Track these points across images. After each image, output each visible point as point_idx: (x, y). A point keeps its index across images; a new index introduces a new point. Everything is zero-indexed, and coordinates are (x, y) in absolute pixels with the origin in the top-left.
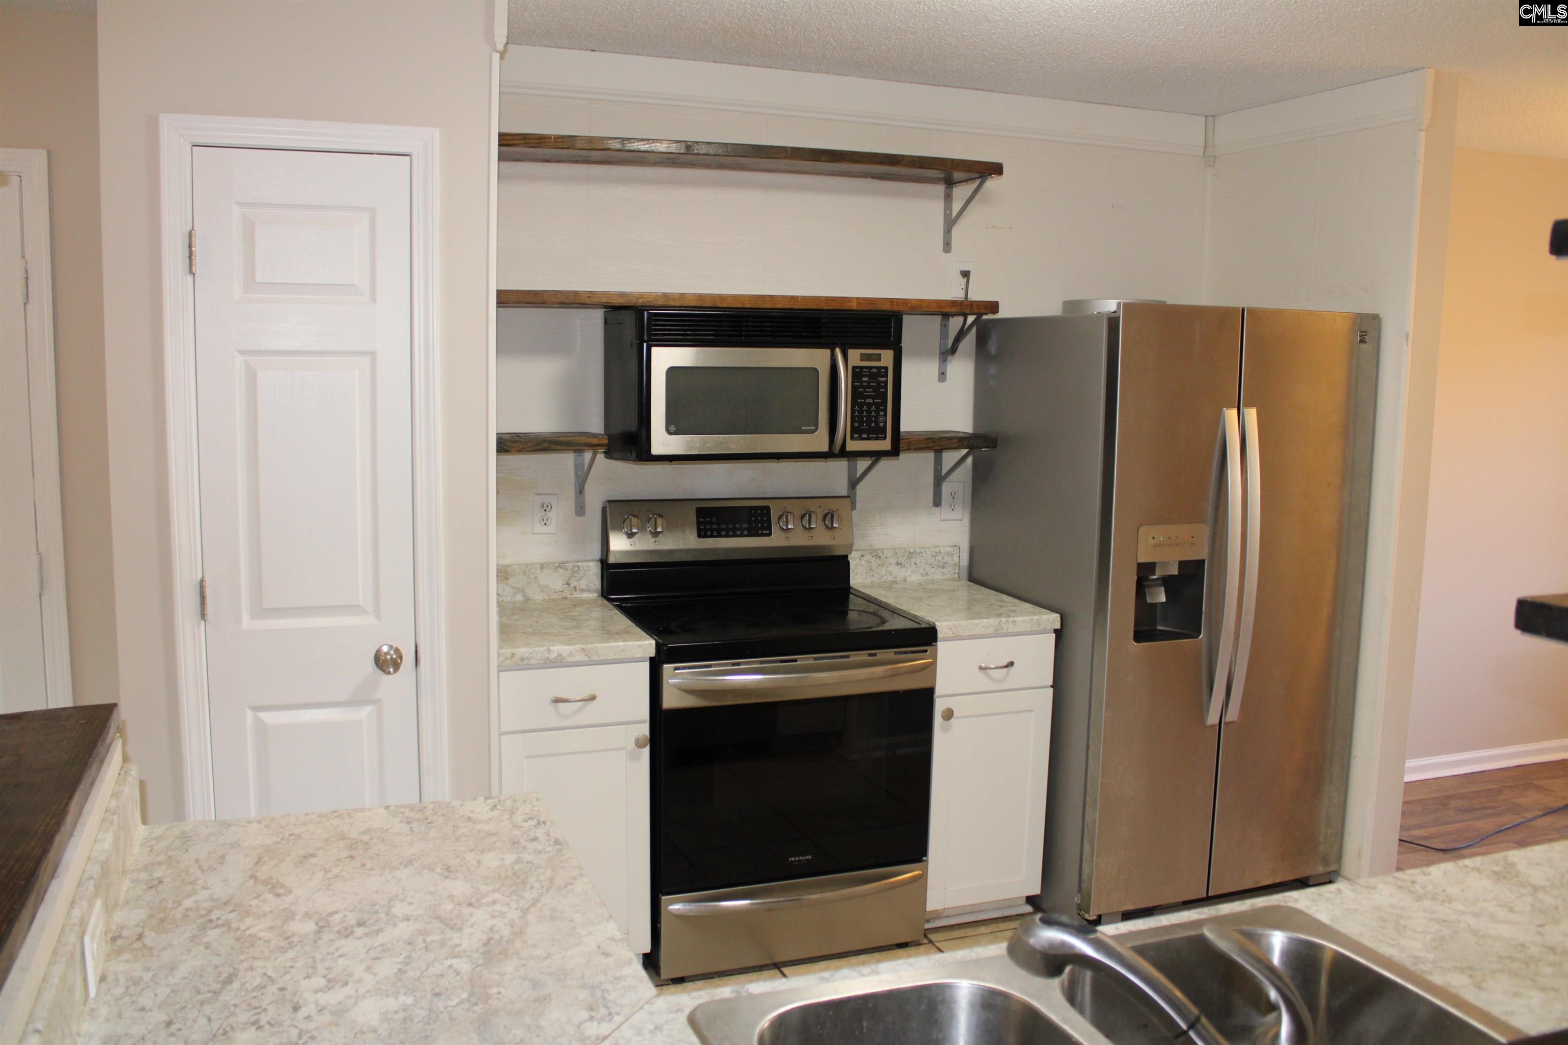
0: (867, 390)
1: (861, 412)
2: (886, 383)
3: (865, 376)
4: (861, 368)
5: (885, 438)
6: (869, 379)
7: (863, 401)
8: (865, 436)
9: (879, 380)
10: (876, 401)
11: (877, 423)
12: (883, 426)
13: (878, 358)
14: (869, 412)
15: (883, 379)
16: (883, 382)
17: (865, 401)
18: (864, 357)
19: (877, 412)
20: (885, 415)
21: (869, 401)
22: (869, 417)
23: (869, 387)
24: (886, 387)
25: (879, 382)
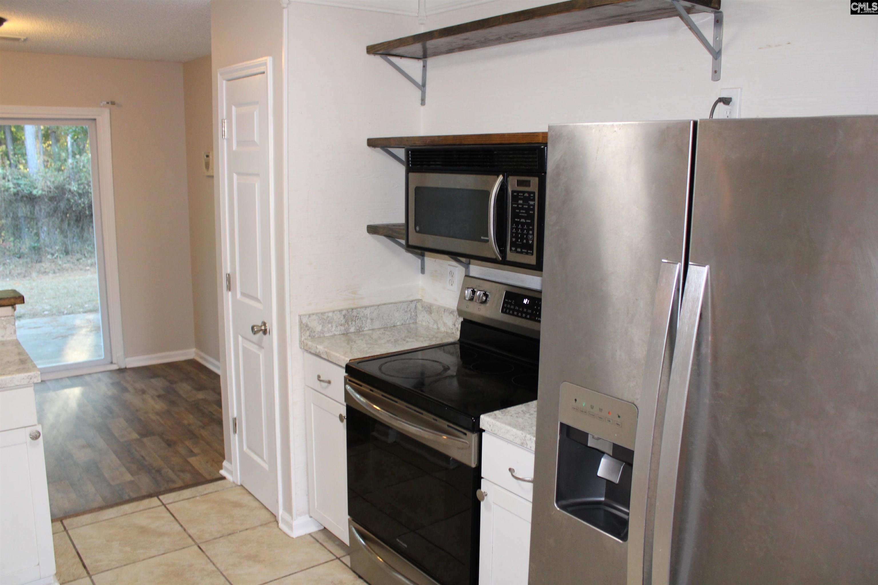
0: (521, 211)
1: (517, 229)
2: (534, 205)
3: (521, 199)
4: (518, 192)
5: (532, 254)
6: (523, 202)
7: (519, 220)
8: (519, 250)
9: (529, 203)
10: (527, 221)
11: (527, 240)
12: (532, 243)
13: (527, 184)
14: (522, 230)
15: (532, 203)
16: (532, 205)
17: (520, 220)
18: (520, 183)
19: (528, 230)
20: (533, 234)
21: (523, 220)
22: (523, 235)
23: (523, 208)
24: (533, 210)
25: (529, 205)
